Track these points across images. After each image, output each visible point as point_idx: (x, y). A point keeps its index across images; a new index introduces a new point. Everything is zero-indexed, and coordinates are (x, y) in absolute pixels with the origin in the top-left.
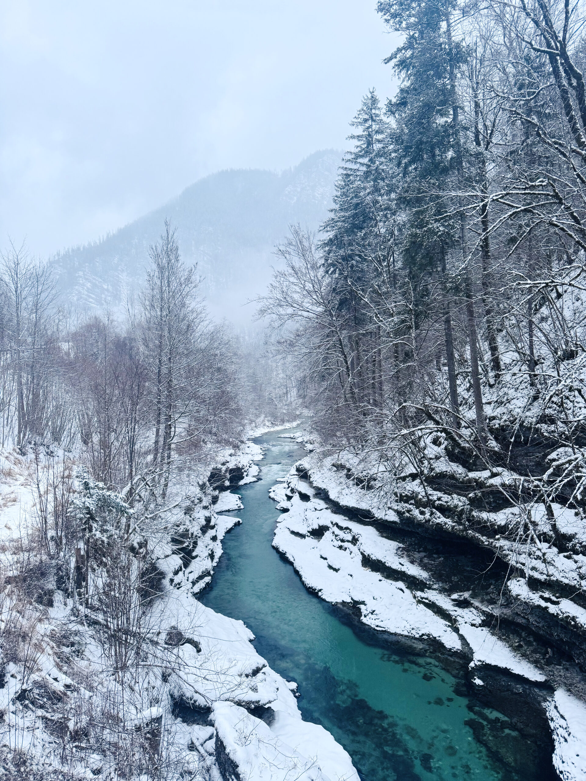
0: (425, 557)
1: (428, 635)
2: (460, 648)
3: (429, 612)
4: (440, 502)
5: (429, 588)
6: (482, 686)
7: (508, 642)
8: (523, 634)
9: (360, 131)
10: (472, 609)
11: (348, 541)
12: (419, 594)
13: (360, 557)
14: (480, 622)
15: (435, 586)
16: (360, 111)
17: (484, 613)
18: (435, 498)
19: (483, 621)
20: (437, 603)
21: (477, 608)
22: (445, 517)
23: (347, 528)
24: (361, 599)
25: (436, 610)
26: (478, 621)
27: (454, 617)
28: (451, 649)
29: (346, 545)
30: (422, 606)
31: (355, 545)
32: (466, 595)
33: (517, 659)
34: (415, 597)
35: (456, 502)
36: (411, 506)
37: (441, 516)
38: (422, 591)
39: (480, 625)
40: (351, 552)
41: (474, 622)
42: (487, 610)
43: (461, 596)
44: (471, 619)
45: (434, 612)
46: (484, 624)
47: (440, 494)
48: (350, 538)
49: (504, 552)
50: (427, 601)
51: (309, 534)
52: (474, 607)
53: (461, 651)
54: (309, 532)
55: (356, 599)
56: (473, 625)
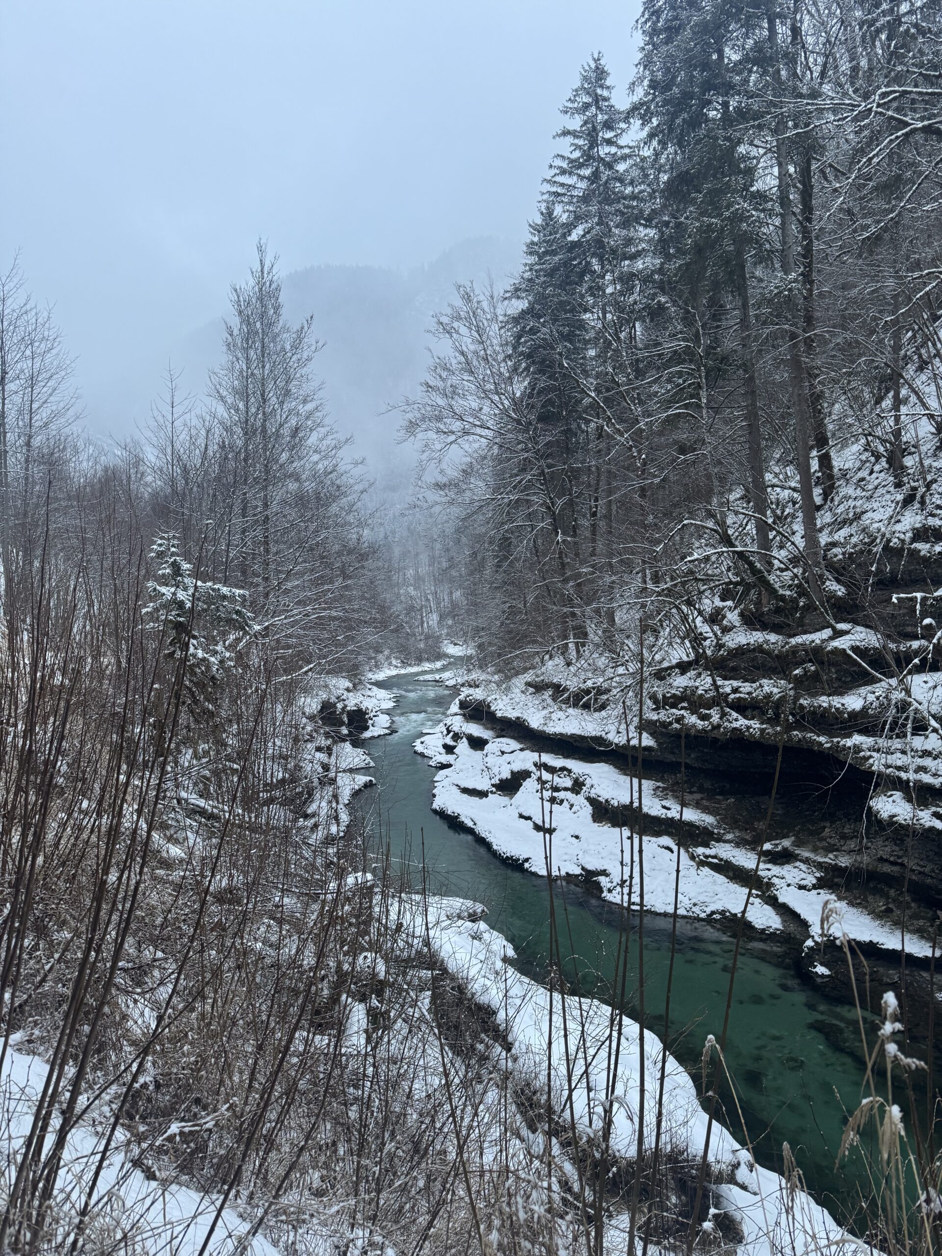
0: (702, 799)
1: (723, 913)
2: (780, 927)
3: (721, 879)
4: (737, 695)
5: (719, 840)
6: (828, 976)
7: (866, 908)
8: (892, 893)
9: (576, 123)
10: (798, 864)
11: (566, 789)
12: (700, 850)
13: (589, 809)
14: (814, 881)
15: (729, 837)
16: (576, 90)
17: (820, 866)
18: (728, 690)
19: (818, 879)
20: (734, 861)
21: (806, 861)
22: (746, 717)
23: (563, 769)
24: (600, 867)
25: (731, 874)
26: (811, 880)
27: (766, 880)
28: (764, 930)
29: (561, 795)
30: (706, 870)
31: (578, 793)
32: (786, 843)
33: (886, 929)
34: (692, 858)
35: (767, 689)
36: (682, 712)
37: (740, 717)
38: (707, 845)
39: (815, 887)
40: (572, 806)
41: (803, 883)
42: (827, 860)
43: (776, 845)
44: (798, 879)
45: (727, 877)
46: (820, 885)
47: (735, 684)
48: (568, 783)
49: (862, 754)
50: (715, 861)
51: (494, 789)
52: (801, 861)
53: (782, 932)
54: (493, 785)
55: (590, 867)
56: (801, 887)
